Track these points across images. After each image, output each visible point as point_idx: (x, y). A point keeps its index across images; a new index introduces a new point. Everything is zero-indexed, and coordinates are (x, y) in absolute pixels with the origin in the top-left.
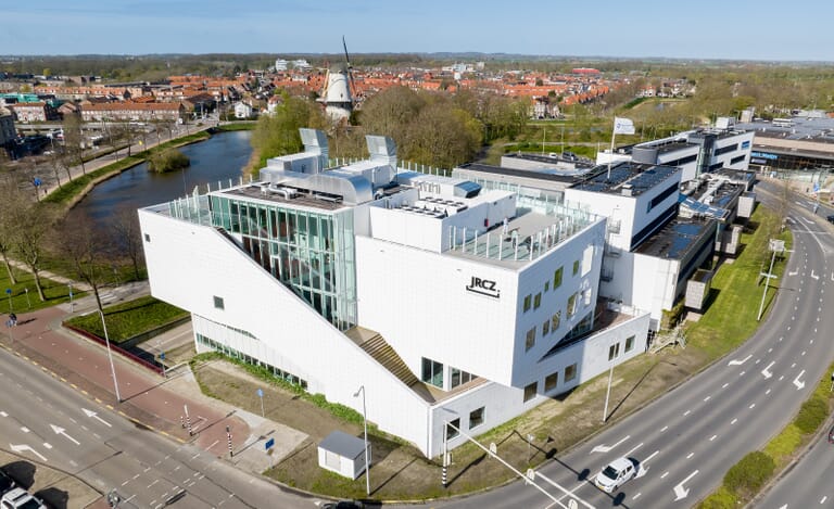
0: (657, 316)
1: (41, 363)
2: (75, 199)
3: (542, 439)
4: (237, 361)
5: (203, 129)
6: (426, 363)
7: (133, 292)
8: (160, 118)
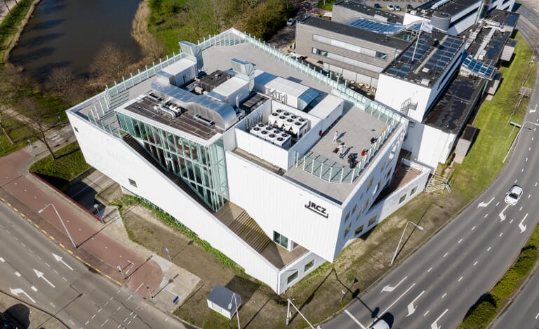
3: (350, 280)
4: (150, 208)
6: (277, 234)
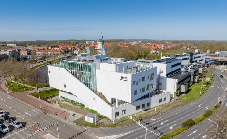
1: (24, 101)
3: (139, 117)
4: (69, 101)
5: (66, 56)
6: (112, 99)
7: (46, 89)
8: (55, 54)
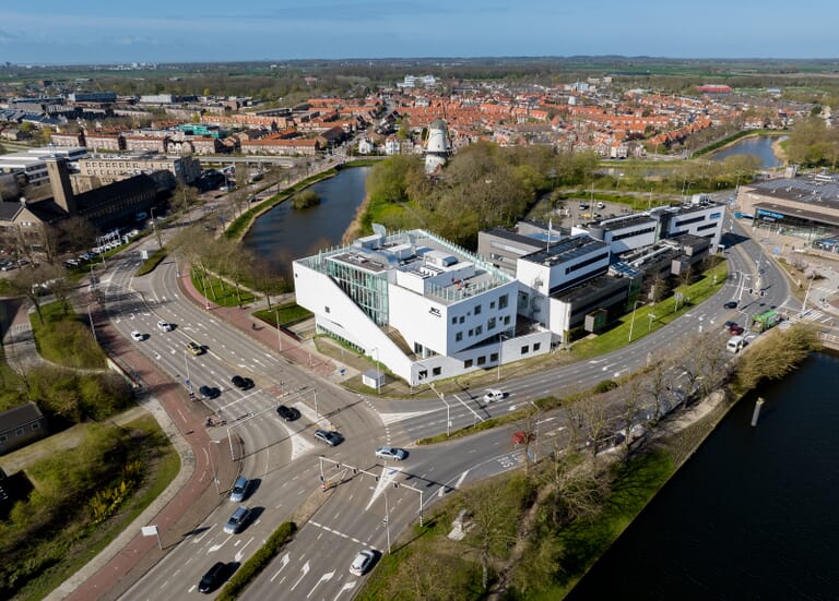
0: (561, 334)
2: (245, 230)
4: (335, 339)
5: (333, 166)
6: (416, 344)
7: (285, 299)
8: (300, 152)
